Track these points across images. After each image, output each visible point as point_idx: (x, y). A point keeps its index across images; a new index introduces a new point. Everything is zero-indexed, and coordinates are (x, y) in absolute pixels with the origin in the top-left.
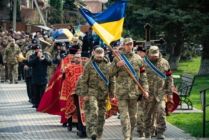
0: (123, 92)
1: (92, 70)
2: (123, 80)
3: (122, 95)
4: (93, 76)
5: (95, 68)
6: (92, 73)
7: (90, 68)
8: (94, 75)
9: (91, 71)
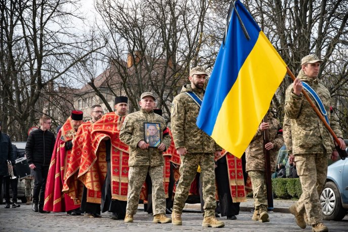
0: (312, 141)
1: (190, 103)
2: (309, 121)
3: (310, 146)
4: (194, 112)
5: (194, 100)
6: (191, 108)
7: (187, 100)
8: (195, 110)
9: (189, 105)
